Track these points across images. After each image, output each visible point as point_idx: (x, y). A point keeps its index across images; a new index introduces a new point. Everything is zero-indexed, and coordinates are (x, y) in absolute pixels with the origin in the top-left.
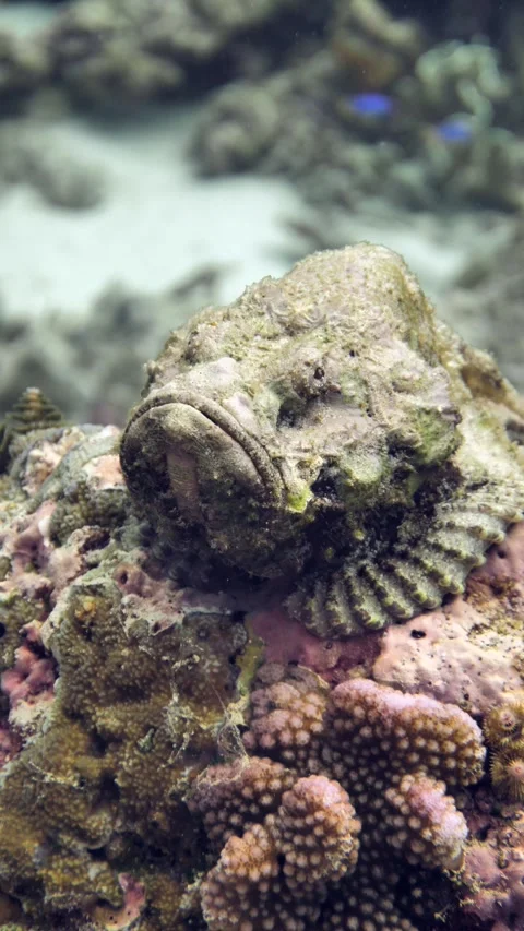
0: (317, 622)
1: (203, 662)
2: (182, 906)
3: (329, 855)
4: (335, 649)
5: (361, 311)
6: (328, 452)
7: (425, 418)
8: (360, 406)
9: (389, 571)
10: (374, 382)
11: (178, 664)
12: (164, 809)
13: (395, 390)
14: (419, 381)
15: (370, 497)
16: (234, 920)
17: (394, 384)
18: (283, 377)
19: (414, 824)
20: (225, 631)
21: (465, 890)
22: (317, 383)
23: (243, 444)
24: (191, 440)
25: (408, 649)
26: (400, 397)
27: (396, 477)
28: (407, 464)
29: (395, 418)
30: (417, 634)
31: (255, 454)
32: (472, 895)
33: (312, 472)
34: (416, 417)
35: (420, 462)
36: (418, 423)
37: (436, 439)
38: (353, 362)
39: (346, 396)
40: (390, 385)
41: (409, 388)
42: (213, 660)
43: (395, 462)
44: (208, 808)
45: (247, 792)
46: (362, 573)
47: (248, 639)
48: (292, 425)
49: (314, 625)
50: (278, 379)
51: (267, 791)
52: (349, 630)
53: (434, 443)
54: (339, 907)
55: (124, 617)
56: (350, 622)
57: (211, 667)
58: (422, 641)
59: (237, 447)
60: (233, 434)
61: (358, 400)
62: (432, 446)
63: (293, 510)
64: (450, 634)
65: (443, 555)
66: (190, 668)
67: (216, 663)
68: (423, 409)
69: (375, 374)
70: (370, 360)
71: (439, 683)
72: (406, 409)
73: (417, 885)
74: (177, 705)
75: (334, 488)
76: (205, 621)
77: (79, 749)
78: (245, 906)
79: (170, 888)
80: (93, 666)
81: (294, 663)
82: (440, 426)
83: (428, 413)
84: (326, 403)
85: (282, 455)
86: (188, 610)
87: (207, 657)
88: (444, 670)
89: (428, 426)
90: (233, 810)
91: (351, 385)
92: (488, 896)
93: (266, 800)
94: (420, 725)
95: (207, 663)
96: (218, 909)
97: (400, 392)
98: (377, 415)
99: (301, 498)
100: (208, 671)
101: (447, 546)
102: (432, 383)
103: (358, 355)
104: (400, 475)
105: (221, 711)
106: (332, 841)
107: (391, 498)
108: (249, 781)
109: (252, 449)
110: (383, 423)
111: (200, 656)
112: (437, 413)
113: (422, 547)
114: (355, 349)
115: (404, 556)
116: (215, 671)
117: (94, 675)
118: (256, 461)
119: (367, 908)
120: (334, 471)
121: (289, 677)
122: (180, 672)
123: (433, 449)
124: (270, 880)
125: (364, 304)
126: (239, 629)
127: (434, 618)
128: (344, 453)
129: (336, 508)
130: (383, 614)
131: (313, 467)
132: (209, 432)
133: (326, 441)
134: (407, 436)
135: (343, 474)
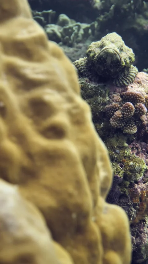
0: (119, 85)
2: (101, 127)
3: (132, 112)
9: (126, 78)
11: (99, 91)
12: (98, 113)
16: (117, 123)
19: (141, 109)
21: (143, 121)
24: (112, 54)
25: (131, 89)
30: (132, 87)
32: (144, 122)
44: (108, 110)
45: (114, 107)
46: (122, 78)
51: (117, 107)
54: (128, 123)
55: (89, 86)
73: (137, 121)
74: (100, 97)
78: (118, 121)
79: (98, 125)
80: (84, 93)
81: (115, 91)
86: (98, 85)
90: (112, 110)
92: (146, 122)
93: (117, 108)
96: (114, 122)
101: (132, 75)
105: (105, 98)
106: (132, 110)
108: (115, 105)
115: (127, 76)
117: (84, 95)
119: (132, 123)
121: (114, 93)
122: (99, 93)
124: (122, 117)
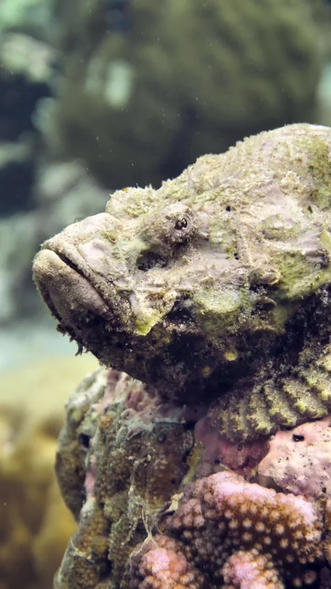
1: (153, 460)
4: (243, 451)
5: (253, 176)
6: (184, 287)
7: (291, 261)
8: (227, 251)
9: (281, 388)
10: (243, 231)
11: (137, 462)
13: (266, 238)
14: (291, 230)
15: (231, 325)
17: (264, 233)
18: (147, 227)
20: (178, 437)
22: (179, 233)
23: (89, 279)
25: (286, 450)
26: (268, 243)
27: (258, 308)
28: (266, 298)
29: (259, 260)
30: (298, 438)
31: (99, 287)
33: (164, 304)
34: (281, 259)
35: (282, 297)
36: (282, 264)
37: (300, 278)
38: (226, 215)
39: (213, 243)
40: (259, 234)
41: (280, 235)
42: (162, 459)
43: (255, 297)
46: (262, 390)
47: (194, 442)
48: (164, 266)
49: (224, 431)
50: (144, 229)
52: (245, 435)
53: (297, 280)
55: (119, 426)
56: (247, 428)
57: (159, 464)
58: (300, 444)
59: (83, 281)
60: (80, 272)
61: (225, 246)
62: (294, 283)
63: (138, 333)
64: (325, 438)
65: (326, 375)
66: (145, 465)
67: (164, 462)
68: (288, 253)
69: (245, 224)
70: (248, 213)
71: (301, 478)
72: (272, 254)
74: (133, 494)
75: (191, 317)
76: (165, 428)
77: (98, 531)
81: (218, 463)
82: (303, 267)
83: (293, 256)
84: (197, 248)
85: (129, 288)
86: (159, 420)
87: (158, 456)
88: (308, 467)
89: (292, 266)
91: (220, 234)
94: (244, 509)
95: (157, 461)
97: (270, 239)
98: (242, 258)
99: (146, 324)
100: (156, 468)
102: (304, 232)
103: (234, 209)
104: (262, 308)
107: (254, 326)
109: (96, 283)
110: (247, 264)
111: (152, 455)
112: (302, 256)
113: (312, 369)
114: (232, 205)
115: (296, 376)
116: (162, 467)
118: (100, 293)
120: (188, 303)
122: (138, 469)
123: (296, 286)
125: (257, 169)
126: (188, 435)
127: (315, 425)
128: (200, 289)
129: (190, 333)
130: (271, 423)
131: (166, 298)
132: (60, 271)
133: (181, 279)
134: (266, 274)
135: (197, 305)
